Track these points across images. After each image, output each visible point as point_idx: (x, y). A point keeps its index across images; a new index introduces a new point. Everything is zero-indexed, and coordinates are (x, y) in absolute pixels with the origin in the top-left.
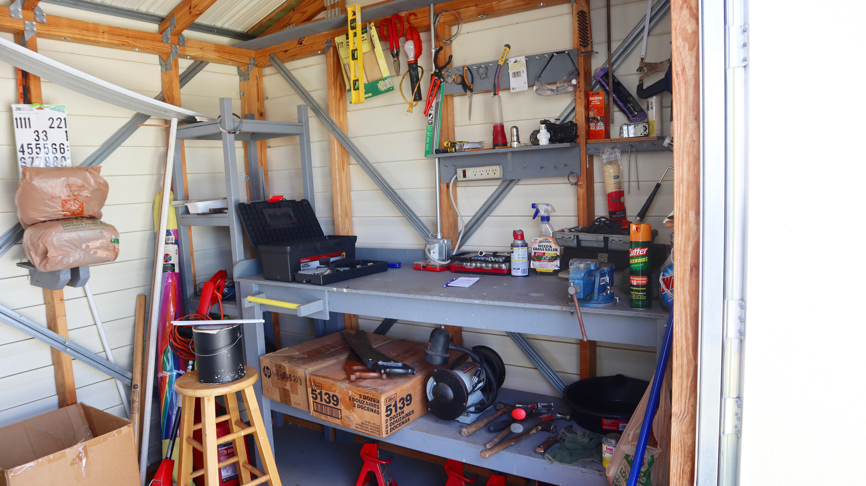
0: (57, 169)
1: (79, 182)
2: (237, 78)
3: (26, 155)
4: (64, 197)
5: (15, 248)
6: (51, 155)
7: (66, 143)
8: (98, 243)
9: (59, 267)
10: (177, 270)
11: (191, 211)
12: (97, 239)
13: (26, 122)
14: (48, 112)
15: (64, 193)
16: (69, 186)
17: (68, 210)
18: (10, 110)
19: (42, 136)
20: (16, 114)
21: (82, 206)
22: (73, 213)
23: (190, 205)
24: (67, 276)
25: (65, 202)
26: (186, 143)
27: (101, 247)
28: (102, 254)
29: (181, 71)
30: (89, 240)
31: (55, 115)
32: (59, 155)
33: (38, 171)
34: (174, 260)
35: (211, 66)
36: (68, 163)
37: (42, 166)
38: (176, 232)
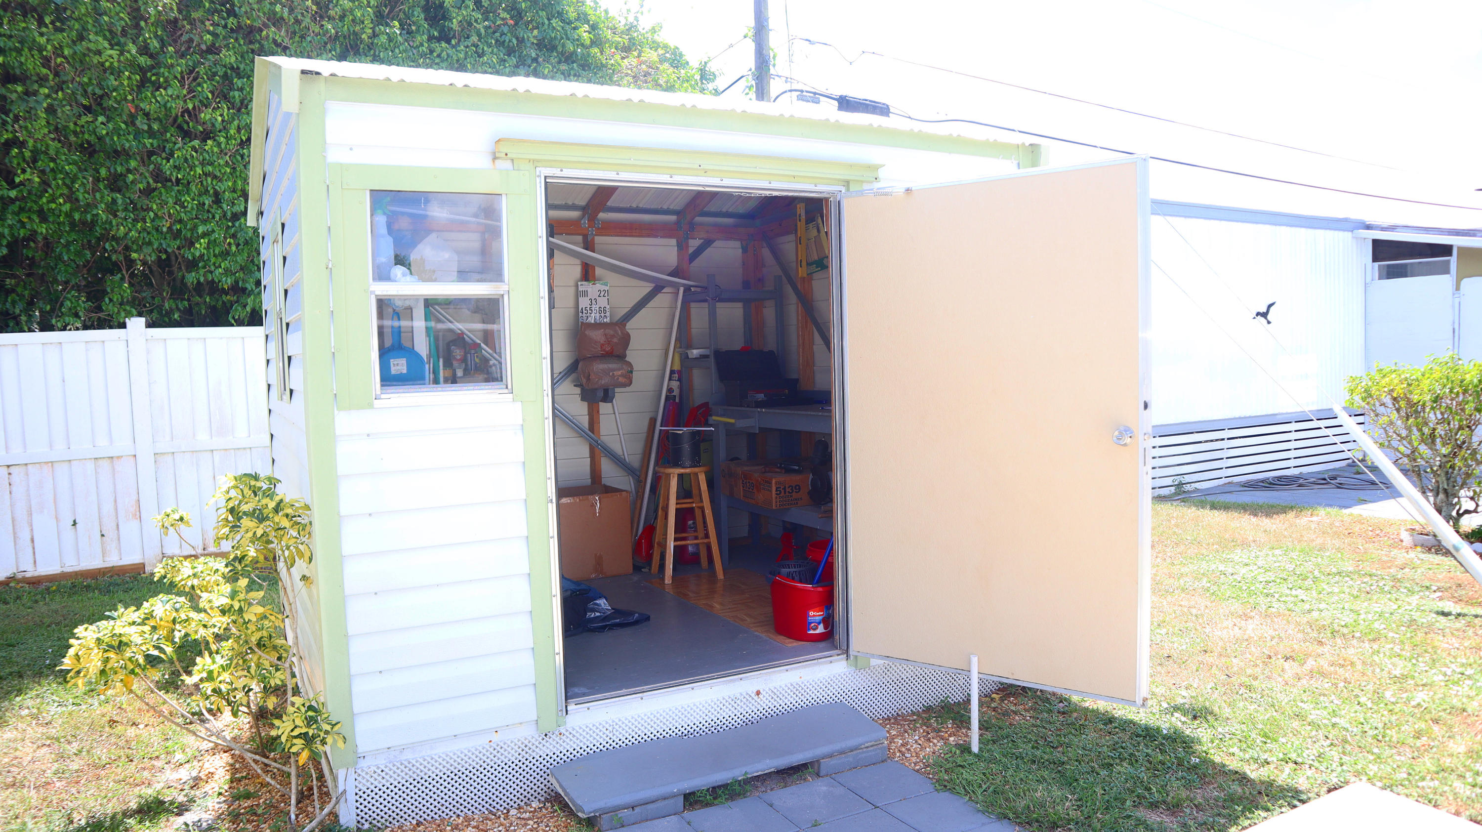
0: (600, 324)
1: (612, 332)
2: (740, 250)
3: (584, 315)
4: (602, 342)
5: (573, 376)
6: (598, 315)
7: (608, 307)
8: (620, 373)
9: (596, 386)
10: (677, 400)
11: (690, 356)
12: (619, 370)
13: (585, 293)
14: (598, 286)
15: (602, 340)
16: (605, 335)
17: (604, 350)
18: (577, 286)
19: (594, 302)
20: (580, 289)
21: (612, 348)
22: (607, 353)
23: (689, 352)
24: (601, 394)
25: (602, 345)
26: (693, 305)
27: (622, 375)
28: (621, 380)
29: (691, 250)
30: (613, 370)
31: (603, 288)
32: (602, 315)
33: (589, 325)
34: (676, 392)
35: (717, 244)
36: (607, 320)
37: (593, 322)
38: (679, 372)
